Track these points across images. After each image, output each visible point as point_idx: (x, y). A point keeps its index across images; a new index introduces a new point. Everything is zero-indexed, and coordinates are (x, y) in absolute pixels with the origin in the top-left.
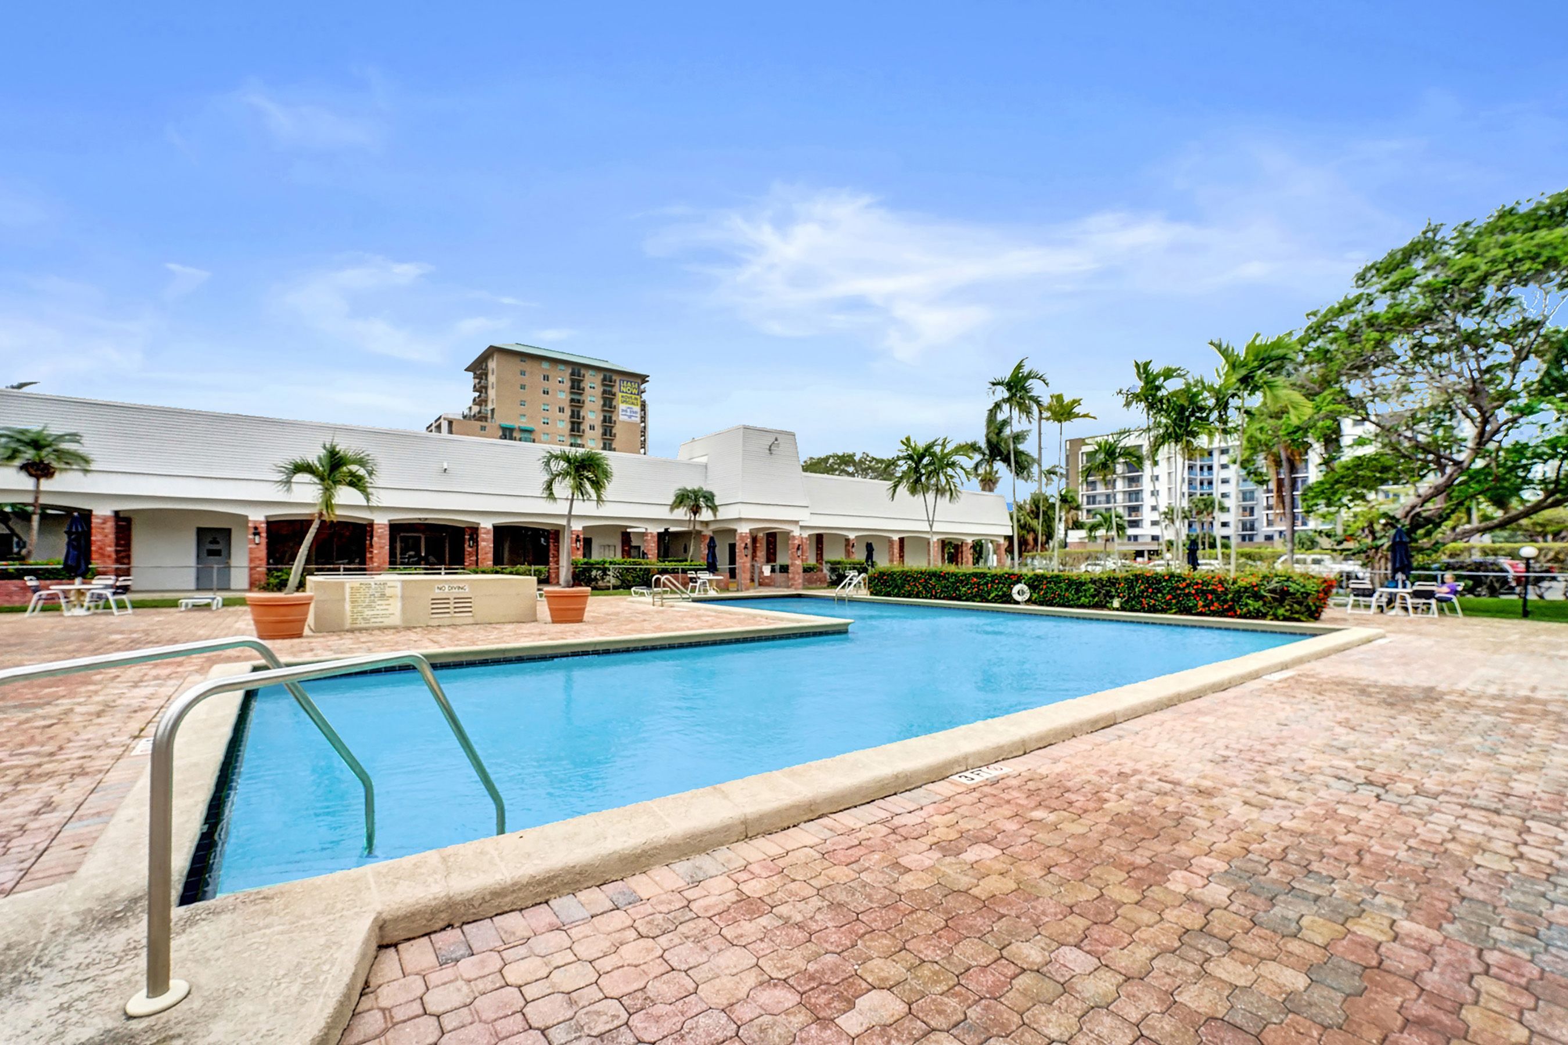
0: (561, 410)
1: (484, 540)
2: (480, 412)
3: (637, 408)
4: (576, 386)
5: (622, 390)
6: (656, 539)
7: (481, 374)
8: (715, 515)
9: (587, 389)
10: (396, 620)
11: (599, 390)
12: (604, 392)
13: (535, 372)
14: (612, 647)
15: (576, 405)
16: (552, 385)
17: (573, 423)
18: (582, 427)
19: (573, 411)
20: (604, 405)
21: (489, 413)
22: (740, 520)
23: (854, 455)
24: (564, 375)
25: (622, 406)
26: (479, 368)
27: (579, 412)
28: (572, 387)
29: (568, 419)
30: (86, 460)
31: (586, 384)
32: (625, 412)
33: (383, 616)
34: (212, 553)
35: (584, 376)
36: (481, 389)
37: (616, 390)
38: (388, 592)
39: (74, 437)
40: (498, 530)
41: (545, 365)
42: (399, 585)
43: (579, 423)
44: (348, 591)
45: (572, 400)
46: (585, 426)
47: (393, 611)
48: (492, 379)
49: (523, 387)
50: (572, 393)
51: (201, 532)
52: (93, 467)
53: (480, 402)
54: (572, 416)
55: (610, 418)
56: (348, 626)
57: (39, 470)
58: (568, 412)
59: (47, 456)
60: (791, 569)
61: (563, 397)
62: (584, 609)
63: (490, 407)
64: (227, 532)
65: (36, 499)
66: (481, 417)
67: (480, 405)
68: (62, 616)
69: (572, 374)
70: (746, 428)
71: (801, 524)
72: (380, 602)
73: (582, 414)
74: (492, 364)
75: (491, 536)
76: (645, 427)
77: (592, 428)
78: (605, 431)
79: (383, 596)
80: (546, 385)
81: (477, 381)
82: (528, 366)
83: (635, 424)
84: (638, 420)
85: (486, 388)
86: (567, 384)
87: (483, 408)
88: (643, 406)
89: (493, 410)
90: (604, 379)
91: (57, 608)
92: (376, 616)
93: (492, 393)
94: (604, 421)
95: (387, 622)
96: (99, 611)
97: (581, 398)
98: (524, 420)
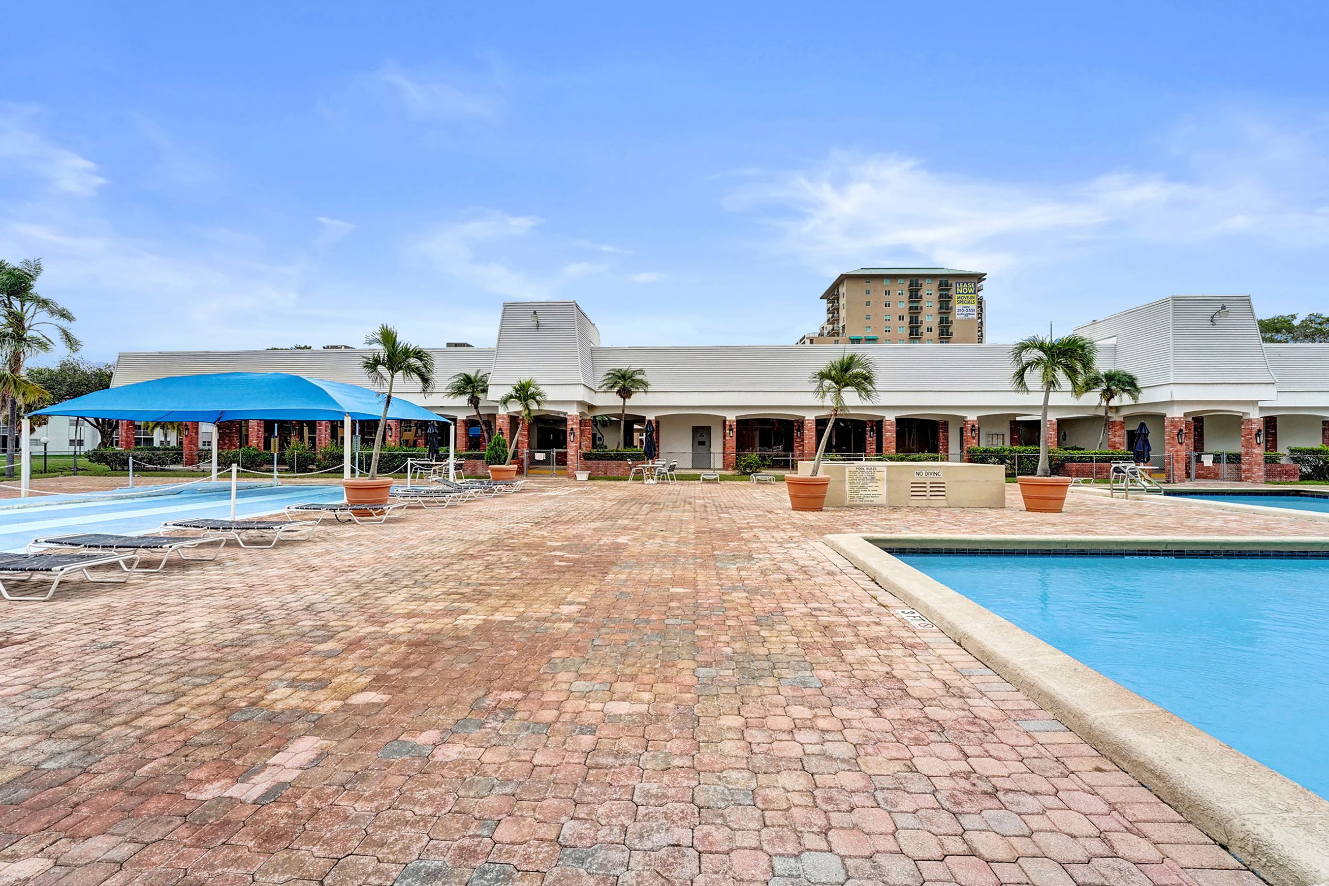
0: (901, 318)
1: (889, 431)
2: (833, 329)
3: (974, 306)
4: (914, 295)
5: (957, 291)
6: (1055, 427)
7: (833, 299)
8: (1135, 398)
9: (925, 297)
10: (882, 499)
11: (936, 295)
12: (941, 296)
13: (878, 288)
14: (1186, 549)
15: (915, 312)
16: (893, 297)
17: (911, 328)
18: (920, 330)
19: (911, 318)
20: (941, 308)
21: (841, 328)
22: (1171, 403)
23: (1294, 317)
24: (904, 286)
25: (959, 306)
26: (832, 295)
27: (917, 317)
28: (910, 297)
29: (907, 325)
30: (646, 384)
31: (923, 292)
32: (961, 311)
33: (874, 496)
34: (702, 443)
35: (921, 286)
36: (834, 311)
37: (952, 292)
38: (877, 475)
39: (641, 372)
40: (900, 421)
41: (886, 282)
42: (885, 469)
43: (918, 327)
44: (847, 473)
45: (911, 308)
46: (923, 329)
47: (880, 492)
48: (842, 301)
49: (868, 304)
50: (910, 302)
51: (696, 430)
52: (650, 389)
53: (833, 321)
54: (910, 323)
55: (947, 318)
56: (847, 503)
57: (625, 393)
58: (907, 319)
59: (628, 384)
60: (1245, 459)
61: (903, 306)
62: (1063, 499)
63: (841, 324)
64: (709, 429)
65: (623, 411)
66: (834, 333)
67: (833, 324)
68: (643, 483)
69: (911, 285)
70: (1176, 299)
71: (1261, 404)
72: (870, 484)
73: (920, 319)
74: (843, 290)
75: (894, 428)
76: (982, 323)
77: (929, 330)
78: (942, 330)
79: (873, 479)
80: (887, 298)
81: (830, 305)
82: (871, 285)
83: (973, 320)
84: (975, 316)
85: (838, 309)
86: (907, 295)
87: (835, 325)
88: (980, 303)
89: (844, 327)
90: (940, 285)
91: (641, 479)
92: (868, 496)
93: (843, 313)
94: (941, 322)
95: (876, 501)
96: (660, 481)
97: (919, 305)
98: (869, 330)
